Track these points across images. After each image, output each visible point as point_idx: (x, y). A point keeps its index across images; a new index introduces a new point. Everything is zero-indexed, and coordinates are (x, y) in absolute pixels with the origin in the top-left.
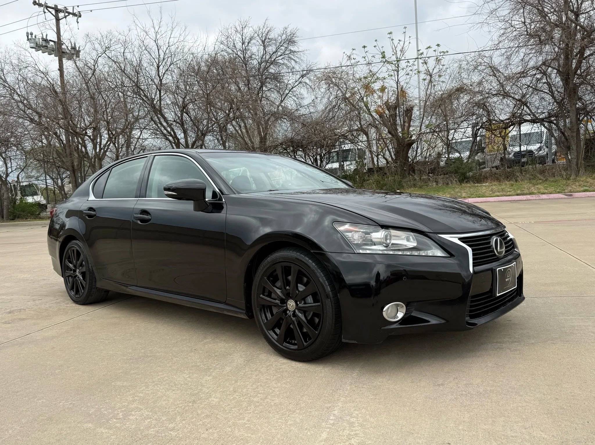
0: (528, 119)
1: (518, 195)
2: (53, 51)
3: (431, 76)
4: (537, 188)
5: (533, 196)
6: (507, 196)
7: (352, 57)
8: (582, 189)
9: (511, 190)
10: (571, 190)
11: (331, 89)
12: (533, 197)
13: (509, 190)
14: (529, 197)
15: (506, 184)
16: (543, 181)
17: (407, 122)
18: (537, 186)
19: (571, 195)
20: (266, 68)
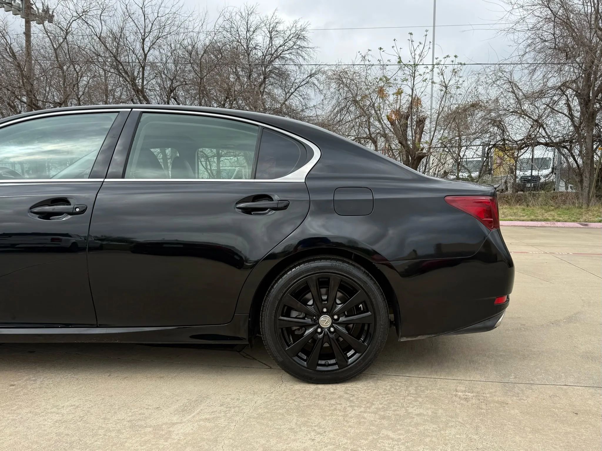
0: (543, 142)
1: (532, 220)
2: (19, 11)
3: (446, 87)
4: (551, 214)
5: (548, 222)
6: (520, 221)
7: (367, 58)
8: (596, 219)
9: (524, 215)
10: (586, 219)
11: (341, 91)
12: (548, 224)
13: (522, 214)
14: (543, 223)
15: (517, 208)
16: (556, 209)
17: (418, 133)
18: (549, 213)
19: (586, 225)
20: (271, 62)
